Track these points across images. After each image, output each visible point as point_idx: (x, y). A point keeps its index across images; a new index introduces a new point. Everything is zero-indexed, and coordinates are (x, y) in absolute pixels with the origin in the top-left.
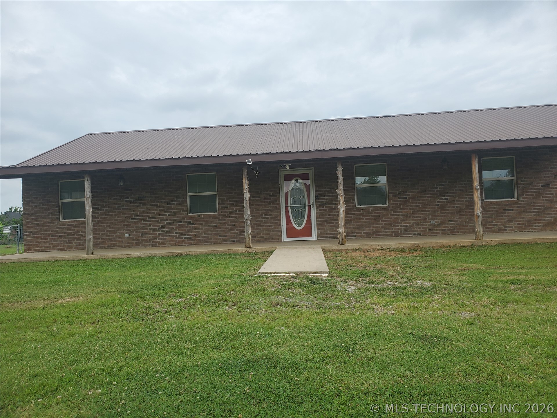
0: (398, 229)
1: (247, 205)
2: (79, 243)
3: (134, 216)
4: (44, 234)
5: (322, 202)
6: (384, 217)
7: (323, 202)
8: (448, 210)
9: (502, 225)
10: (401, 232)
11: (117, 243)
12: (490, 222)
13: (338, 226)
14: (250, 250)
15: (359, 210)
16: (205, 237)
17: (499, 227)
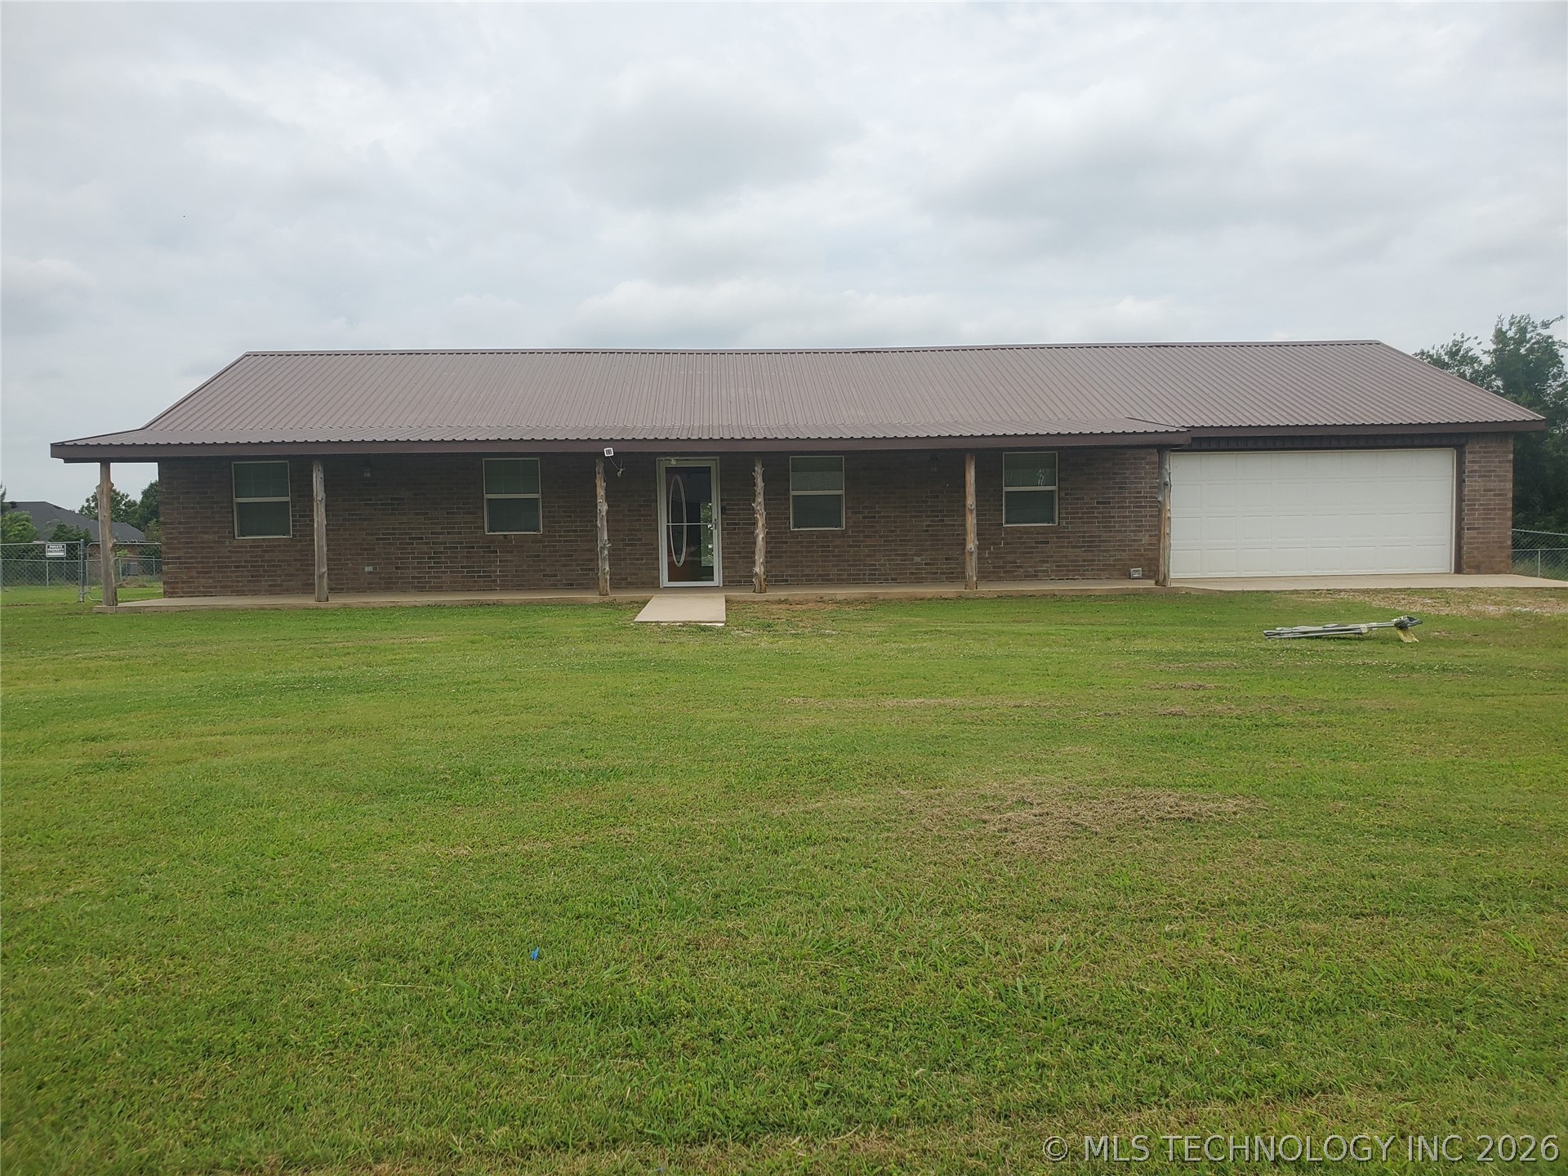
0: (860, 570)
1: (602, 523)
2: (274, 580)
3: (383, 534)
4: (203, 563)
5: (732, 519)
6: (836, 550)
7: (735, 519)
8: (943, 540)
9: (1031, 567)
10: (864, 574)
11: (348, 584)
12: (1011, 563)
13: (755, 563)
14: (606, 599)
15: (795, 535)
16: (517, 576)
17: (1026, 571)
